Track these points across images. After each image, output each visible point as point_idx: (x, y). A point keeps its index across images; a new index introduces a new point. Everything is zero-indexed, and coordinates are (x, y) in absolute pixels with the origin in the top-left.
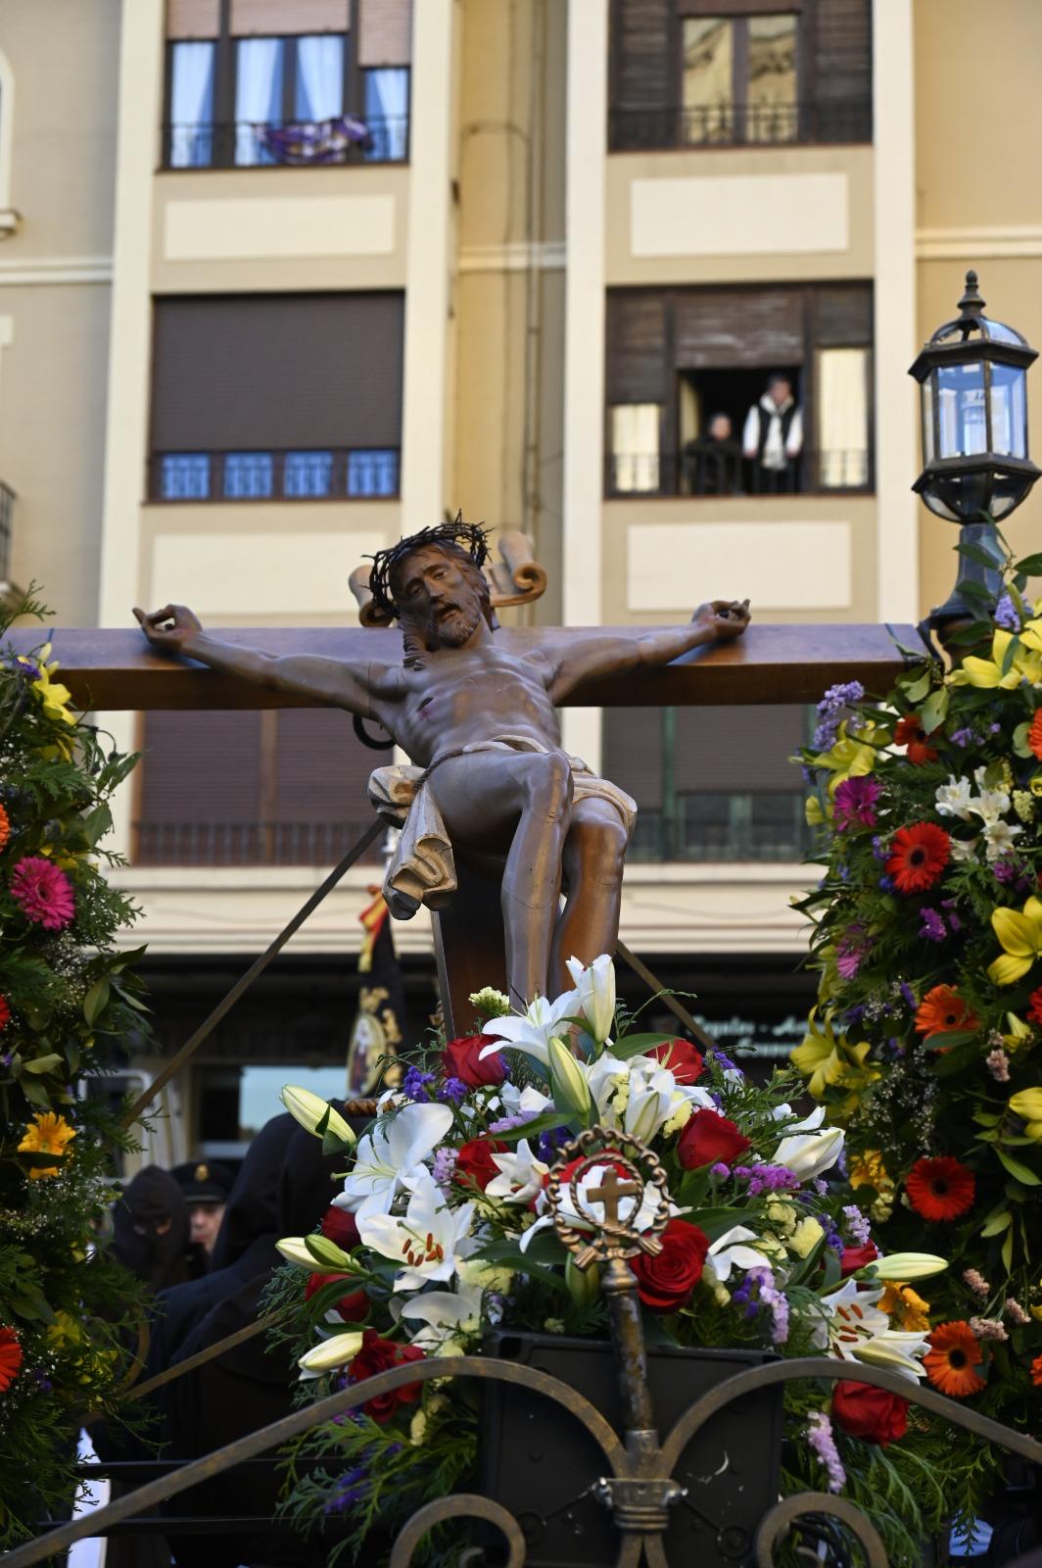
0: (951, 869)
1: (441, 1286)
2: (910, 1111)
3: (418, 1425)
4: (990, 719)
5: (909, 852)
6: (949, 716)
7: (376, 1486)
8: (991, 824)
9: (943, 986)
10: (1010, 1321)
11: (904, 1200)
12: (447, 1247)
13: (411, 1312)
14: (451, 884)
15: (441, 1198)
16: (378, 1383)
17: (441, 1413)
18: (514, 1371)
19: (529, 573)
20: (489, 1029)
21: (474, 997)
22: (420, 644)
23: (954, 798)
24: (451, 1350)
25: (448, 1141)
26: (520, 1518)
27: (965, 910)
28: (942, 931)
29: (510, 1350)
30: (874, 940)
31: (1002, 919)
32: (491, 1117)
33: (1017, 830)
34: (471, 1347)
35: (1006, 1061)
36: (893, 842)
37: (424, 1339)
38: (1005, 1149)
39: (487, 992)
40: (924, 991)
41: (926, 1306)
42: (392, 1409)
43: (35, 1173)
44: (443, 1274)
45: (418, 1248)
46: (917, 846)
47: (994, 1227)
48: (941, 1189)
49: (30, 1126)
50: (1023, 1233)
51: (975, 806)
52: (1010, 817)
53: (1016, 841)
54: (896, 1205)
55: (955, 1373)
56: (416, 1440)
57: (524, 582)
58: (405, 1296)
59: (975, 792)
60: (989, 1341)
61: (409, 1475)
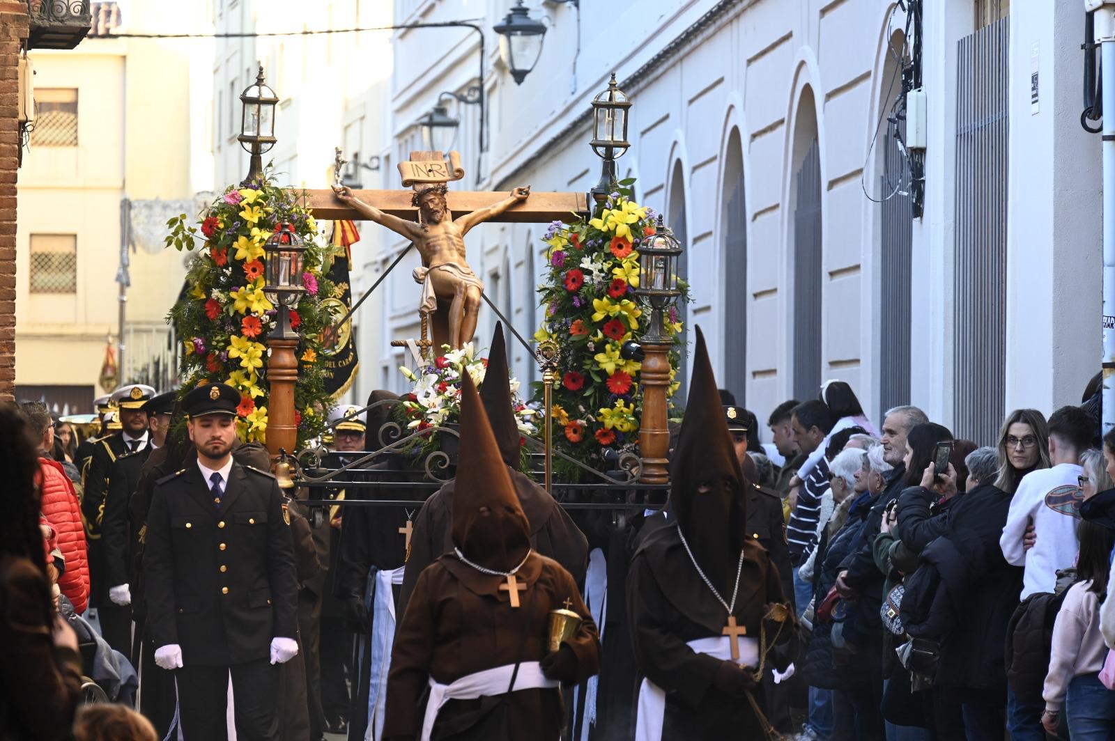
0: (583, 284)
1: (435, 412)
2: (566, 357)
3: (430, 438)
4: (599, 238)
5: (571, 278)
6: (586, 237)
7: (422, 449)
8: (596, 272)
9: (579, 320)
10: (589, 421)
11: (563, 384)
12: (437, 405)
13: (429, 417)
14: (436, 308)
15: (436, 396)
16: (423, 431)
17: (435, 437)
18: (448, 430)
19: (459, 171)
20: (446, 356)
21: (442, 346)
22: (426, 221)
23: (586, 263)
24: (436, 426)
25: (437, 382)
26: (449, 456)
27: (585, 298)
28: (578, 305)
29: (447, 426)
30: (560, 304)
31: (596, 302)
32: (446, 376)
33: (603, 275)
34: (440, 425)
35: (593, 345)
36: (567, 274)
37: (431, 422)
38: (593, 371)
39: (445, 345)
40: (573, 321)
41: (567, 415)
42: (426, 436)
43: (305, 366)
44: (436, 410)
45: (431, 405)
46: (574, 277)
47: (587, 394)
48: (574, 381)
49: (305, 353)
50: (597, 395)
51: (591, 267)
52: (601, 271)
53: (603, 278)
54: (561, 385)
55: (574, 435)
56: (430, 441)
57: (457, 174)
58: (428, 414)
59: (592, 261)
60: (581, 426)
61: (428, 447)
